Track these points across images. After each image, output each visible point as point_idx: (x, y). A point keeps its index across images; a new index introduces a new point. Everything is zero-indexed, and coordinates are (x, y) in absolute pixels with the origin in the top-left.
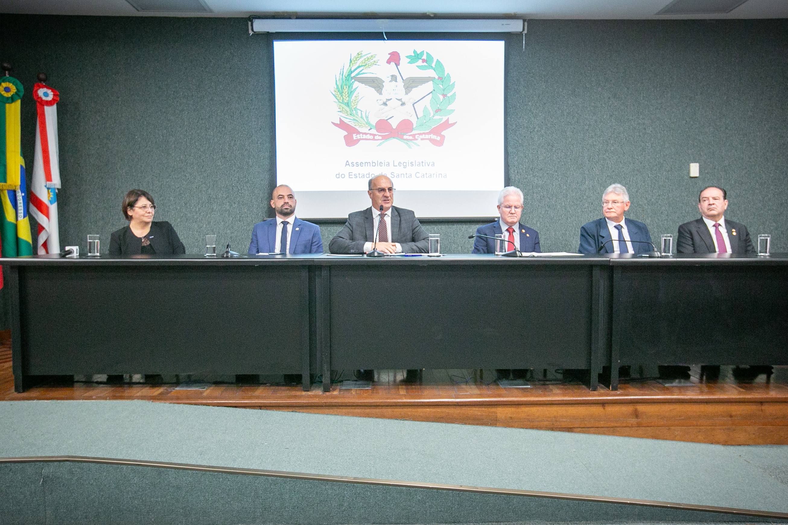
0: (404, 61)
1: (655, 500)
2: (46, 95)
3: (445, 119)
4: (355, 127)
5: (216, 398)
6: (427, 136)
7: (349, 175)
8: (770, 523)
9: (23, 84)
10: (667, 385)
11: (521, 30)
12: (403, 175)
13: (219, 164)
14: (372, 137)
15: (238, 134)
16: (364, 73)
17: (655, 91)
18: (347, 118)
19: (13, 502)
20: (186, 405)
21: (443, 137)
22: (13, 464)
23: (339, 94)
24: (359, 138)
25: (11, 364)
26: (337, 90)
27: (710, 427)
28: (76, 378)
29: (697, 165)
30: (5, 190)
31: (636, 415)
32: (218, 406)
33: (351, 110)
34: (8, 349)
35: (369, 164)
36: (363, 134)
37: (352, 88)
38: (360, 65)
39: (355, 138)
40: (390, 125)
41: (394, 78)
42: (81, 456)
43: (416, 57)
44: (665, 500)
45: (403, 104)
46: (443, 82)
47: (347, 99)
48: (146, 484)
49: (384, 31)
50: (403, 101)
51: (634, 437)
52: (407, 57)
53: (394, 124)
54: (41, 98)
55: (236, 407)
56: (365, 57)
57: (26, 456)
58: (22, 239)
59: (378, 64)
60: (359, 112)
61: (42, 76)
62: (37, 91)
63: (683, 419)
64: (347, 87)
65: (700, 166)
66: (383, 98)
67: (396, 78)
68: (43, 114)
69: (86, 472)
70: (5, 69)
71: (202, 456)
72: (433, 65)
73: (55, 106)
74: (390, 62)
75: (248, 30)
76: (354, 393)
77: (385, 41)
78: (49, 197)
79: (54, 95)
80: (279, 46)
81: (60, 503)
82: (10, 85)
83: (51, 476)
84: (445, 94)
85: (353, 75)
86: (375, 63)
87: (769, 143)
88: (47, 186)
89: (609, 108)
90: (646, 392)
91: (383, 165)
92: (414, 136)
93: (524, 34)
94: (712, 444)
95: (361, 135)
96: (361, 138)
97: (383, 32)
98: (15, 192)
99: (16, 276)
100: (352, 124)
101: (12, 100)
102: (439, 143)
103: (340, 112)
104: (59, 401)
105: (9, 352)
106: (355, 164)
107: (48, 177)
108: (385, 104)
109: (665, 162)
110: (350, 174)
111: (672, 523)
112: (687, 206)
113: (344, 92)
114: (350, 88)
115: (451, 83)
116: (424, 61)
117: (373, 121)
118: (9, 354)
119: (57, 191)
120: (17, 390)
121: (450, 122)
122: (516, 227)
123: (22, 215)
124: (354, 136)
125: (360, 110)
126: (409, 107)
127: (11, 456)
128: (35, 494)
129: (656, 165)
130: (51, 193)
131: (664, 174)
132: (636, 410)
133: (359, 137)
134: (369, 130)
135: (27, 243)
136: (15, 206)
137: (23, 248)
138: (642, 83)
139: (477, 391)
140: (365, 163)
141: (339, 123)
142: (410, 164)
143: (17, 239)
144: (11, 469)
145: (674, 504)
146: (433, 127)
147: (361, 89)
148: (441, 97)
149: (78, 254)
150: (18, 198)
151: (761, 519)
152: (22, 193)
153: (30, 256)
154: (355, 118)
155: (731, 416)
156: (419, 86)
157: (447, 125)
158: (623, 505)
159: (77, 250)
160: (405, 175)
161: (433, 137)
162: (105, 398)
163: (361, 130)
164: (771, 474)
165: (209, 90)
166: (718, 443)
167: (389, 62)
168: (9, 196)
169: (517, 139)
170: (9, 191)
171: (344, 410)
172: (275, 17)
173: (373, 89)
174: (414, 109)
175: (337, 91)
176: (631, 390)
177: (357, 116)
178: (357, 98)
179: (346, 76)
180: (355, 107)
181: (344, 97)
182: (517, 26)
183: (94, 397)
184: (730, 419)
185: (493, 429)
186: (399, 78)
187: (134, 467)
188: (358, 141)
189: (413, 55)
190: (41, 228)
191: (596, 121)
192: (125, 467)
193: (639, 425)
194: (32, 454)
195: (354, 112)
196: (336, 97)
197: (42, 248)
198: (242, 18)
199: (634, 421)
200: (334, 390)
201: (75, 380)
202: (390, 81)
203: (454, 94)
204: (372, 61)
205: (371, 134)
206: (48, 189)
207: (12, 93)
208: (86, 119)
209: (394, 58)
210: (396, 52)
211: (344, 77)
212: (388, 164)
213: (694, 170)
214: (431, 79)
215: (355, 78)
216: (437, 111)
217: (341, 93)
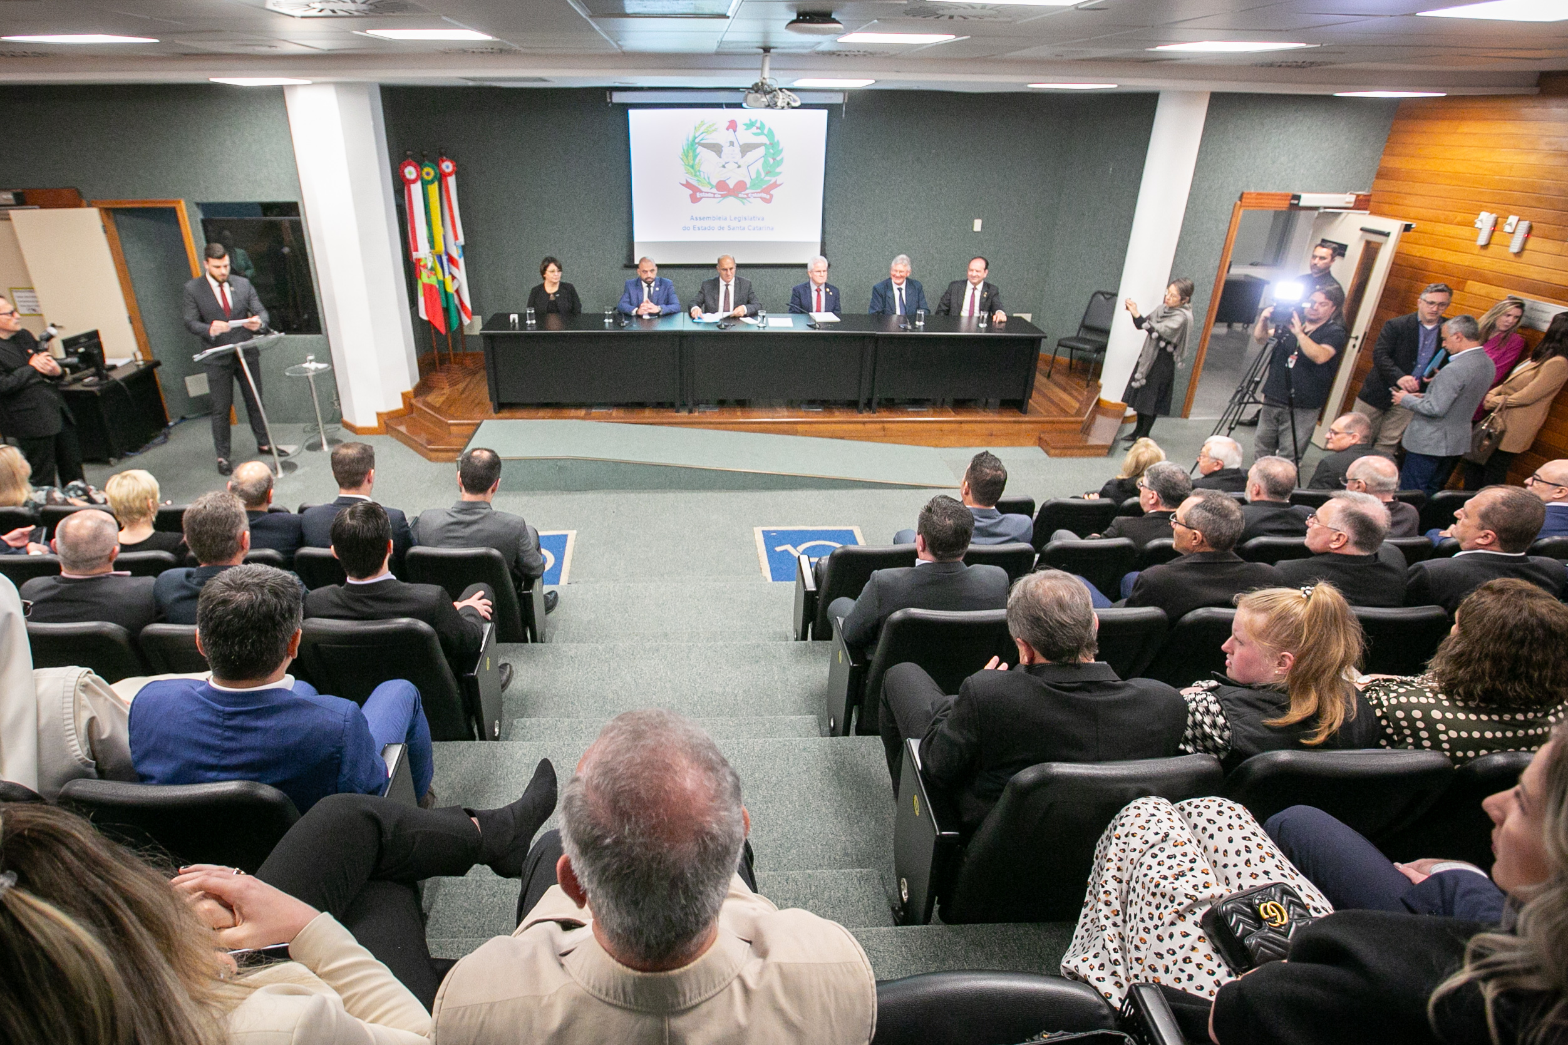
0: (740, 128)
2: (448, 167)
3: (774, 180)
4: (699, 187)
6: (759, 195)
9: (435, 164)
11: (842, 102)
12: (737, 228)
14: (712, 196)
16: (706, 139)
18: (692, 179)
21: (771, 196)
23: (685, 157)
24: (702, 196)
29: (980, 221)
31: (884, 429)
33: (696, 172)
35: (710, 218)
36: (705, 192)
37: (696, 152)
38: (703, 132)
39: (698, 197)
40: (727, 185)
41: (732, 143)
43: (751, 124)
45: (739, 167)
46: (773, 147)
47: (692, 161)
49: (723, 102)
50: (739, 164)
52: (743, 124)
53: (731, 184)
54: (446, 172)
56: (708, 125)
59: (718, 131)
60: (702, 174)
61: (444, 153)
62: (443, 167)
64: (692, 151)
65: (983, 222)
66: (722, 161)
67: (734, 143)
68: (448, 185)
70: (424, 156)
72: (765, 132)
73: (453, 175)
75: (608, 101)
76: (708, 414)
77: (724, 110)
78: (458, 253)
79: (451, 165)
80: (634, 115)
82: (431, 170)
84: (774, 158)
85: (697, 141)
88: (456, 245)
91: (721, 219)
92: (747, 194)
93: (844, 106)
95: (704, 194)
96: (704, 196)
97: (721, 103)
98: (441, 257)
100: (696, 184)
101: (433, 180)
102: (768, 201)
103: (686, 174)
106: (698, 218)
107: (456, 238)
108: (724, 167)
109: (954, 218)
110: (695, 227)
113: (689, 155)
115: (780, 148)
116: (758, 128)
117: (714, 182)
119: (461, 248)
121: (778, 183)
122: (822, 288)
123: (447, 273)
124: (698, 194)
125: (703, 172)
126: (743, 170)
129: (946, 221)
130: (459, 250)
131: (952, 229)
136: (443, 268)
139: (786, 413)
141: (685, 183)
142: (743, 219)
146: (764, 187)
147: (705, 154)
148: (771, 161)
150: (444, 261)
152: (445, 256)
154: (698, 179)
156: (753, 151)
157: (775, 185)
161: (764, 195)
163: (703, 189)
167: (728, 129)
172: (630, 89)
173: (714, 154)
174: (749, 171)
175: (684, 155)
176: (884, 414)
177: (700, 177)
178: (701, 161)
179: (691, 141)
180: (698, 169)
181: (689, 160)
182: (838, 99)
186: (736, 144)
188: (701, 198)
189: (748, 122)
193: (885, 436)
195: (698, 173)
196: (682, 160)
199: (882, 433)
200: (695, 412)
202: (729, 146)
203: (782, 159)
204: (713, 128)
205: (712, 193)
206: (457, 247)
207: (433, 176)
209: (733, 125)
210: (734, 120)
211: (689, 142)
212: (726, 219)
213: (978, 225)
214: (764, 144)
215: (699, 144)
216: (768, 173)
217: (687, 157)
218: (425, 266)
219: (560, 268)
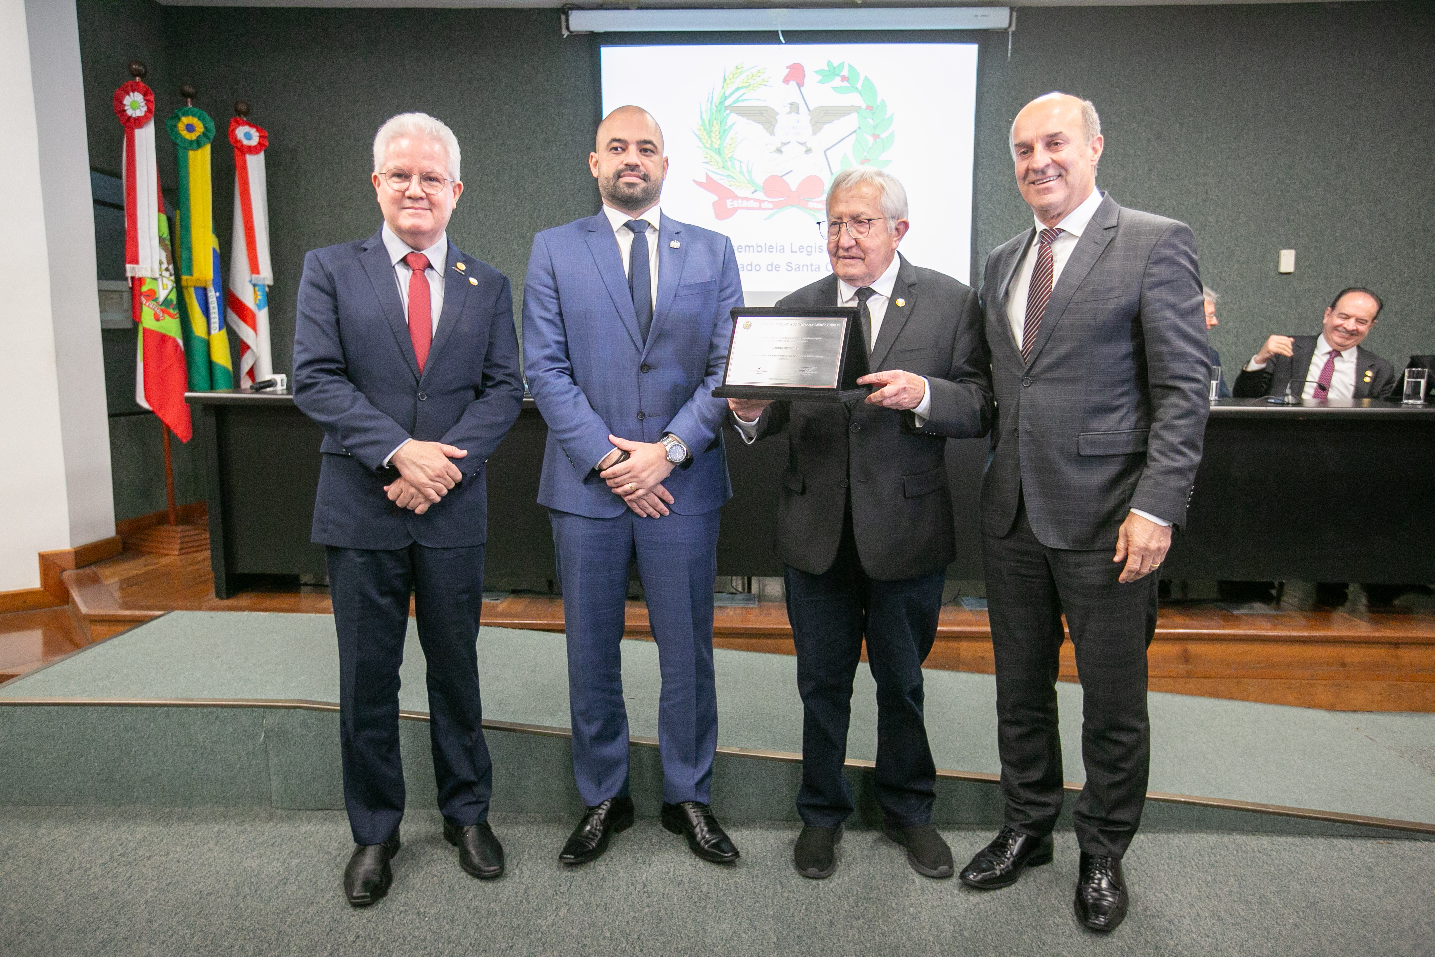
0: (810, 78)
1: (1226, 797)
2: (248, 136)
4: (730, 188)
5: (517, 616)
8: (1418, 840)
9: (213, 118)
10: (1235, 612)
11: (1006, 25)
12: (805, 267)
13: (515, 247)
14: (757, 205)
15: (544, 198)
16: (746, 100)
17: (1228, 129)
18: (717, 174)
19: (222, 765)
22: (220, 710)
23: (704, 133)
24: (736, 206)
25: (208, 554)
26: (702, 128)
27: (1307, 681)
28: (305, 578)
29: (1292, 253)
30: (191, 286)
31: (1186, 658)
32: (520, 629)
34: (203, 531)
35: (751, 248)
36: (743, 199)
37: (726, 125)
38: (740, 86)
39: (729, 207)
40: (787, 185)
41: (794, 108)
42: (320, 700)
43: (831, 72)
44: (1242, 799)
45: (808, 151)
46: (873, 114)
47: (719, 142)
48: (418, 747)
49: (780, 29)
50: (809, 145)
51: (1181, 694)
52: (816, 72)
53: (793, 183)
54: (240, 141)
55: (548, 630)
56: (748, 73)
57: (239, 697)
58: (218, 365)
59: (768, 84)
60: (737, 164)
61: (242, 107)
62: (233, 130)
63: (1262, 668)
64: (719, 122)
65: (1297, 254)
66: (777, 141)
67: (798, 107)
68: (244, 168)
69: (328, 725)
70: (186, 95)
71: (502, 706)
72: (859, 86)
73: (261, 156)
74: (789, 81)
75: (560, 28)
76: (732, 613)
77: (781, 46)
78: (255, 298)
79: (260, 136)
80: (610, 55)
81: (291, 771)
82: (195, 121)
83: (276, 729)
84: (877, 133)
85: (728, 103)
86: (764, 83)
87: (1419, 215)
88: (253, 282)
89: (1148, 157)
90: (1204, 623)
91: (774, 250)
93: (1010, 33)
94: (1310, 708)
95: (740, 201)
96: (740, 206)
97: (778, 31)
98: (205, 289)
99: (212, 421)
100: (726, 183)
101: (198, 144)
103: (707, 163)
104: (281, 614)
105: (203, 537)
107: (254, 268)
108: (779, 150)
109: (1237, 248)
111: (1254, 835)
112: (1270, 321)
113: (714, 130)
114: (723, 124)
115: (887, 116)
116: (844, 79)
117: (760, 180)
118: (205, 539)
119: (267, 289)
120: (219, 595)
123: (217, 326)
124: (730, 204)
125: (739, 161)
126: (817, 155)
127: (217, 697)
128: (254, 755)
129: (1223, 253)
130: (258, 293)
131: (1235, 267)
132: (1187, 652)
133: (736, 204)
134: (753, 193)
135: (225, 369)
136: (206, 312)
137: (220, 378)
138: (1206, 114)
140: (746, 246)
141: (704, 181)
142: (817, 250)
143: (210, 364)
144: (217, 717)
145: (1256, 804)
147: (742, 126)
148: (871, 139)
149: (285, 387)
150: (210, 300)
151: (1402, 833)
152: (216, 292)
153: (231, 390)
154: (730, 173)
155: (1344, 665)
156: (835, 122)
158: (1172, 804)
159: (282, 380)
160: (809, 267)
163: (739, 193)
164: (1412, 760)
165: (498, 128)
166: (1319, 706)
167: (786, 81)
168: (197, 296)
169: (993, 208)
170: (196, 288)
172: (605, 6)
173: (760, 126)
174: (827, 158)
175: (702, 130)
177: (734, 170)
178: (734, 140)
179: (717, 104)
180: (730, 155)
181: (713, 139)
182: (999, 19)
184: (1341, 668)
185: (953, 674)
186: (803, 108)
188: (735, 210)
189: (827, 68)
190: (244, 347)
191: (1125, 180)
193: (1189, 675)
194: (247, 696)
195: (729, 163)
196: (700, 139)
197: (247, 378)
198: (551, 10)
199: (1182, 668)
201: (302, 582)
202: (789, 113)
203: (893, 134)
204: (759, 79)
205: (755, 200)
206: (254, 285)
207: (198, 134)
208: (309, 176)
209: (796, 74)
210: (799, 64)
211: (713, 106)
212: (783, 249)
213: (1287, 261)
215: (731, 108)
216: (865, 162)
217: (709, 133)
218: (152, 295)
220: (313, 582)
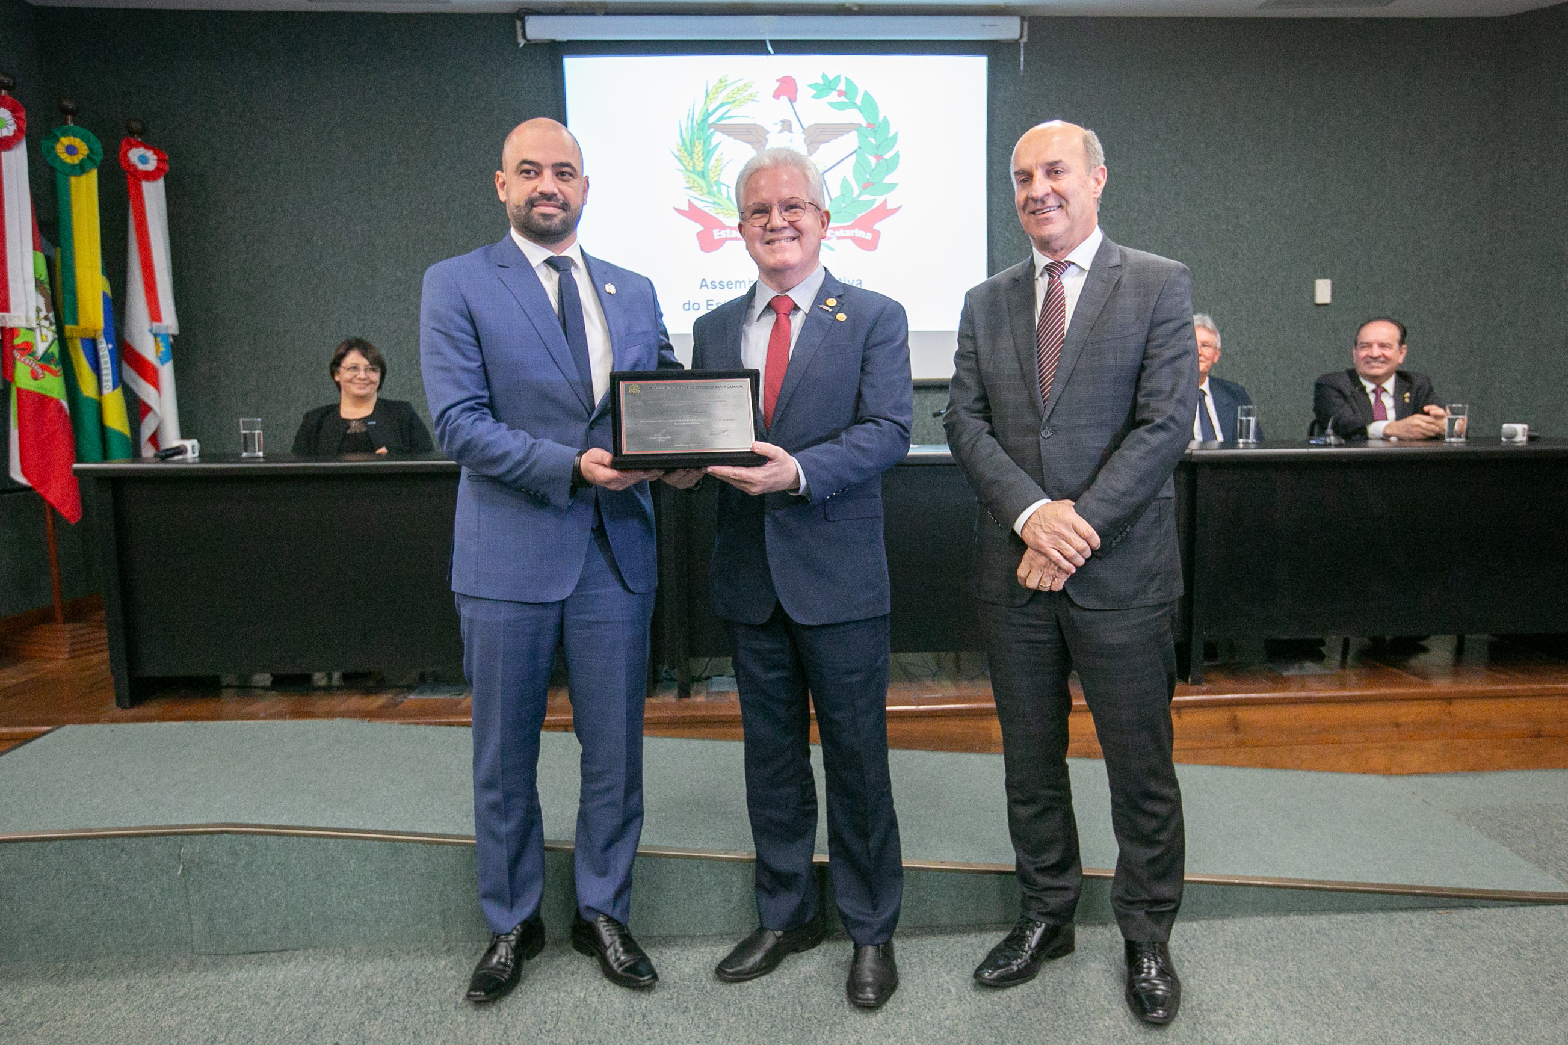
0: (804, 93)
1: (1281, 875)
2: (144, 160)
3: (880, 200)
4: (717, 216)
6: (849, 233)
7: (708, 305)
8: (1476, 907)
9: (101, 139)
10: (1285, 674)
11: (1017, 36)
16: (731, 117)
17: (1256, 149)
18: (701, 200)
19: (131, 907)
20: (431, 727)
21: (877, 235)
22: (126, 841)
23: (686, 154)
24: (724, 236)
25: (106, 655)
26: (683, 149)
27: (1361, 745)
28: (226, 680)
29: (1328, 283)
30: (76, 338)
31: (1235, 726)
33: (709, 186)
34: (98, 629)
36: (732, 228)
37: (710, 145)
38: (725, 101)
39: (716, 237)
41: (786, 125)
42: (250, 822)
43: (825, 87)
46: (875, 132)
47: (702, 164)
49: (767, 37)
51: (1230, 765)
52: (810, 86)
54: (133, 165)
56: (733, 87)
57: (149, 824)
58: (115, 431)
59: (756, 99)
60: (724, 189)
61: (136, 126)
62: (126, 153)
63: (1315, 733)
64: (702, 142)
65: (1333, 284)
67: (791, 125)
68: (140, 197)
69: (261, 851)
70: (65, 111)
72: (858, 101)
73: (161, 182)
74: (780, 96)
75: (515, 36)
78: (157, 350)
79: (158, 160)
80: (574, 67)
81: (216, 908)
82: (77, 142)
83: (197, 859)
84: (879, 154)
85: (711, 120)
86: (751, 98)
88: (154, 331)
89: (1174, 180)
90: (1251, 687)
93: (1022, 45)
94: (1364, 773)
95: (728, 231)
97: (765, 41)
98: (94, 341)
99: (108, 496)
100: (711, 210)
101: (81, 169)
102: (870, 245)
103: (689, 188)
104: (199, 723)
105: (99, 636)
106: (717, 284)
107: (155, 315)
109: (1270, 277)
110: (710, 303)
111: (1311, 914)
112: (1309, 356)
113: (696, 151)
114: (707, 144)
115: (890, 135)
116: (841, 93)
118: (102, 638)
119: (171, 340)
120: (120, 704)
121: (890, 206)
123: (110, 384)
124: (716, 234)
125: (725, 185)
127: (122, 825)
128: (171, 893)
129: (1257, 283)
130: (161, 344)
131: (1270, 299)
132: (1235, 718)
133: (723, 234)
135: (121, 435)
136: (96, 368)
137: (115, 445)
138: (1233, 134)
139: (952, 692)
141: (687, 209)
143: (103, 429)
144: (123, 849)
145: (1313, 881)
146: (859, 215)
147: (727, 146)
148: (873, 161)
149: (197, 454)
150: (101, 353)
151: (1461, 902)
152: (107, 344)
153: (129, 460)
154: (716, 199)
155: (1398, 725)
156: (833, 141)
157: (883, 212)
159: (193, 446)
161: (860, 233)
162: (281, 716)
163: (727, 222)
164: (1468, 822)
165: (446, 149)
166: (1374, 771)
167: (777, 95)
168: (84, 350)
170: (83, 340)
171: (717, 730)
172: (567, 11)
173: (749, 146)
174: (825, 181)
175: (683, 151)
176: (1227, 684)
177: (720, 196)
178: (720, 163)
179: (699, 122)
180: (715, 179)
181: (696, 161)
182: (1009, 29)
183: (261, 715)
184: (1395, 729)
185: (985, 757)
186: (796, 126)
187: (349, 842)
188: (723, 241)
189: (821, 82)
190: (145, 409)
191: (1151, 204)
192: (332, 841)
193: (1240, 744)
194: (160, 822)
195: (715, 188)
196: (680, 161)
197: (149, 445)
198: (504, 14)
199: (1230, 738)
200: (698, 693)
201: (224, 684)
202: (781, 132)
203: (897, 155)
204: (746, 94)
206: (156, 336)
207: (81, 157)
208: (220, 206)
209: (787, 88)
210: (790, 77)
211: (695, 124)
213: (1323, 291)
214: (854, 127)
215: (715, 126)
216: (866, 186)
217: (691, 154)
218: (28, 348)
219: (378, 364)
220: (236, 683)
